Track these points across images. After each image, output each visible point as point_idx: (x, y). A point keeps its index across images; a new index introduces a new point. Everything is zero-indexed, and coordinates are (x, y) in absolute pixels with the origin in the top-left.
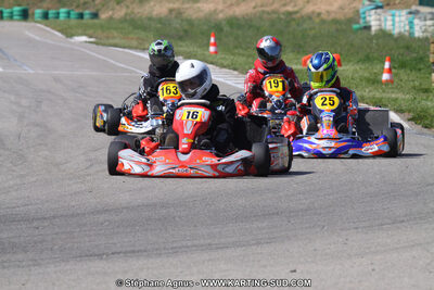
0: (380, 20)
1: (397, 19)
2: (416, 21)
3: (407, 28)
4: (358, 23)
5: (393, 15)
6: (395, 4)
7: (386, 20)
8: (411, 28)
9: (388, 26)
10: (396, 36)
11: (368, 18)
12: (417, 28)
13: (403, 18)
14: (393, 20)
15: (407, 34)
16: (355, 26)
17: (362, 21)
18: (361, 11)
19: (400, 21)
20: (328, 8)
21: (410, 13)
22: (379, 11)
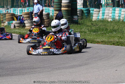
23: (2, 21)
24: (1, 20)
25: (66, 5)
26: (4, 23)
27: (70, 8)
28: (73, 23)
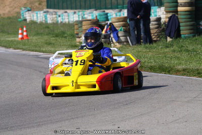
0: (30, 16)
1: (39, 15)
2: (48, 16)
3: (44, 19)
4: (20, 18)
5: (37, 14)
6: (34, 9)
7: (33, 16)
8: (46, 19)
9: (35, 19)
10: (39, 23)
11: (25, 16)
12: (49, 19)
13: (42, 15)
14: (37, 16)
15: (44, 22)
16: (20, 20)
17: (22, 17)
18: (21, 12)
19: (40, 16)
20: (4, 12)
21: (45, 12)
22: (30, 12)
23: (77, 34)
24: (75, 33)
25: (185, 3)
26: (80, 38)
27: (194, 8)
28: (199, 35)
